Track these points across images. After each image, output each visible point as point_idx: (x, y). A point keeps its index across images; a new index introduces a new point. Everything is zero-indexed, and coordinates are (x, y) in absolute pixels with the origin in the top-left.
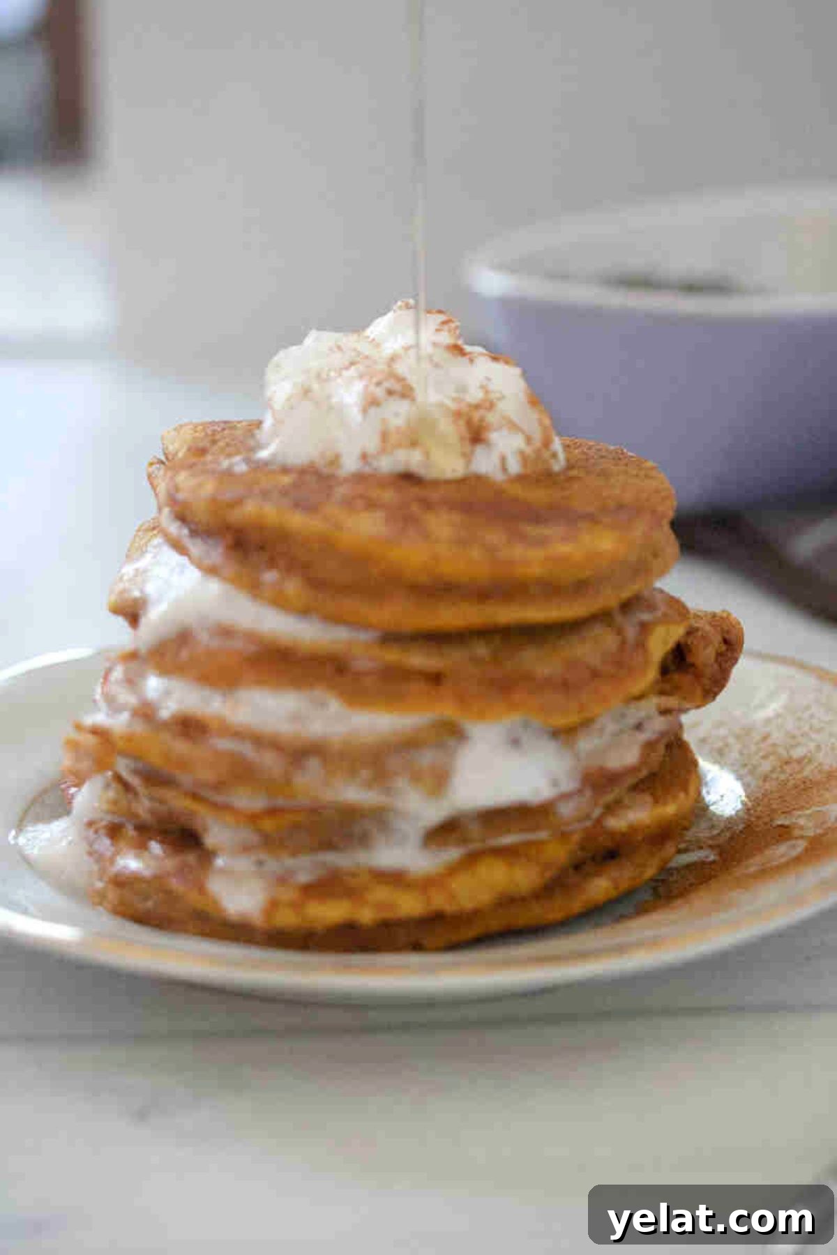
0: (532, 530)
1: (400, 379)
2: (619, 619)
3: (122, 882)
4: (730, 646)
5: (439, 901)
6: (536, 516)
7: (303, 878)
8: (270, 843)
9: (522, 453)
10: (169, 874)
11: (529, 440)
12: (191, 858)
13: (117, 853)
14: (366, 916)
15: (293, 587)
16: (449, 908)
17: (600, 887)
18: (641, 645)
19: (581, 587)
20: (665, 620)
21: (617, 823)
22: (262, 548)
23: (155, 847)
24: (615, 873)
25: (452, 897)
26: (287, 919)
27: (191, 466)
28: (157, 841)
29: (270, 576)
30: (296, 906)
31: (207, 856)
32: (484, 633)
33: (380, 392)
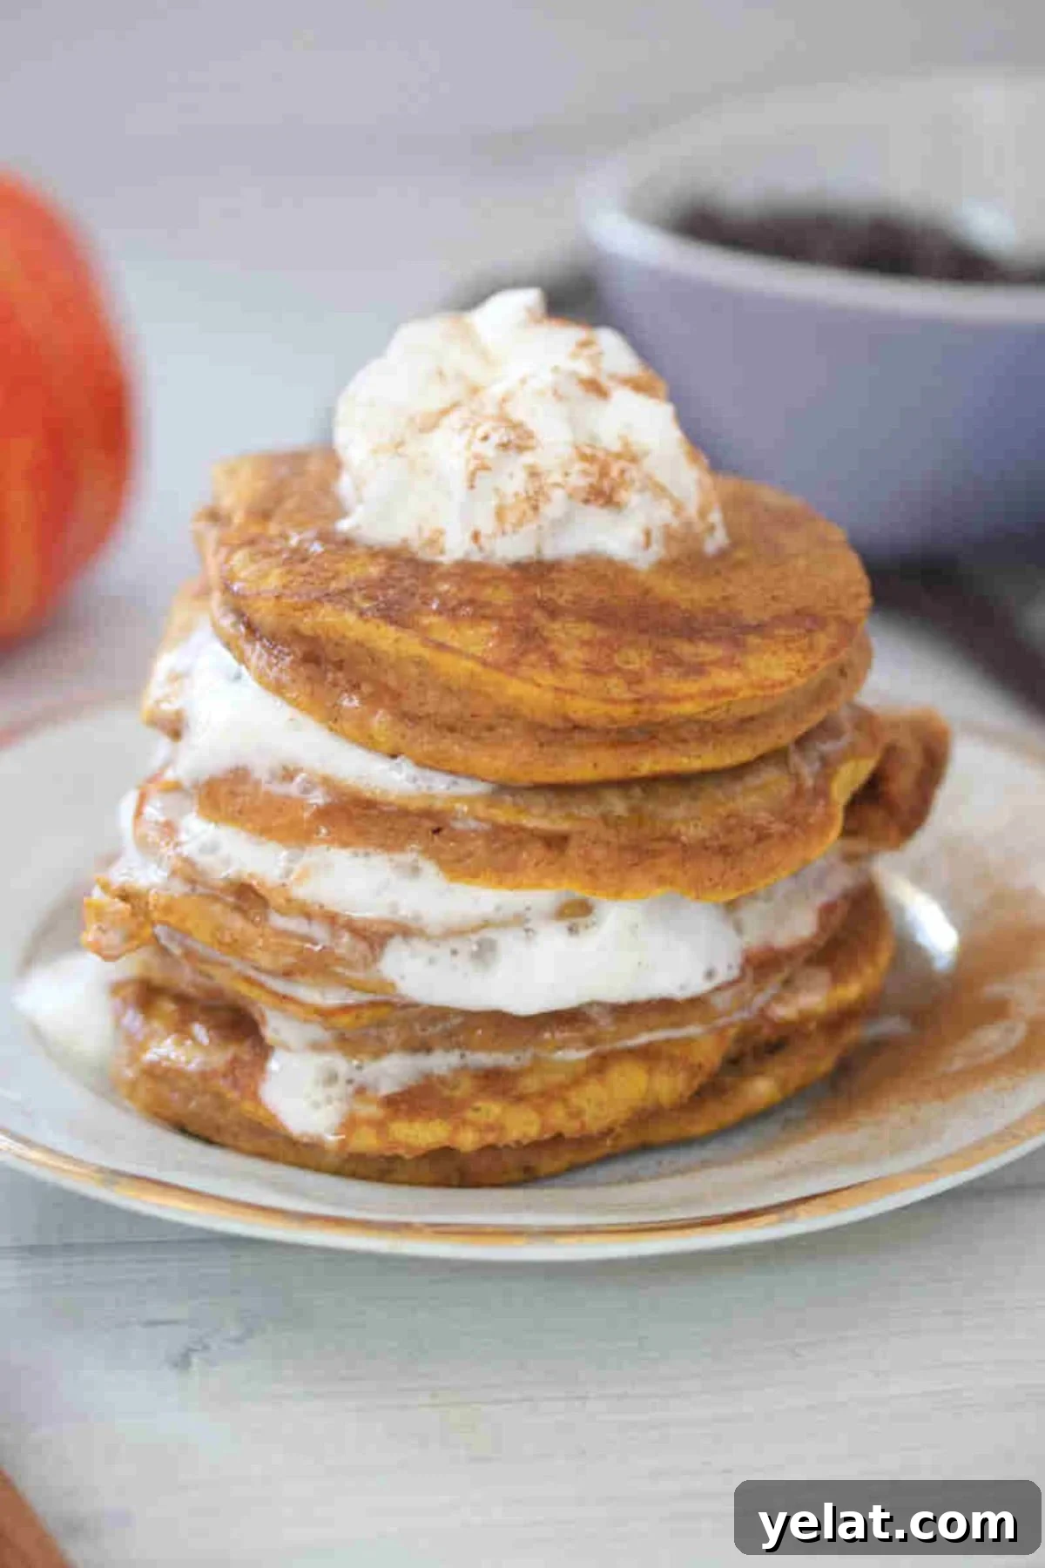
0: (685, 649)
1: (516, 426)
2: (795, 759)
3: (157, 1074)
4: (933, 762)
5: (559, 1118)
6: (691, 627)
7: (387, 1088)
8: (347, 1043)
9: (667, 526)
10: (214, 1073)
11: (678, 508)
12: (245, 1051)
13: (151, 1035)
14: (468, 1140)
15: (380, 721)
16: (570, 1128)
17: (762, 1088)
18: (821, 792)
19: (744, 725)
20: (853, 753)
21: (785, 1012)
22: (340, 665)
23: (199, 1030)
24: (780, 1071)
25: (576, 1114)
26: (367, 1141)
27: (252, 542)
28: (202, 1022)
29: (351, 702)
30: (380, 1126)
31: (263, 1051)
32: (623, 785)
33: (489, 450)
